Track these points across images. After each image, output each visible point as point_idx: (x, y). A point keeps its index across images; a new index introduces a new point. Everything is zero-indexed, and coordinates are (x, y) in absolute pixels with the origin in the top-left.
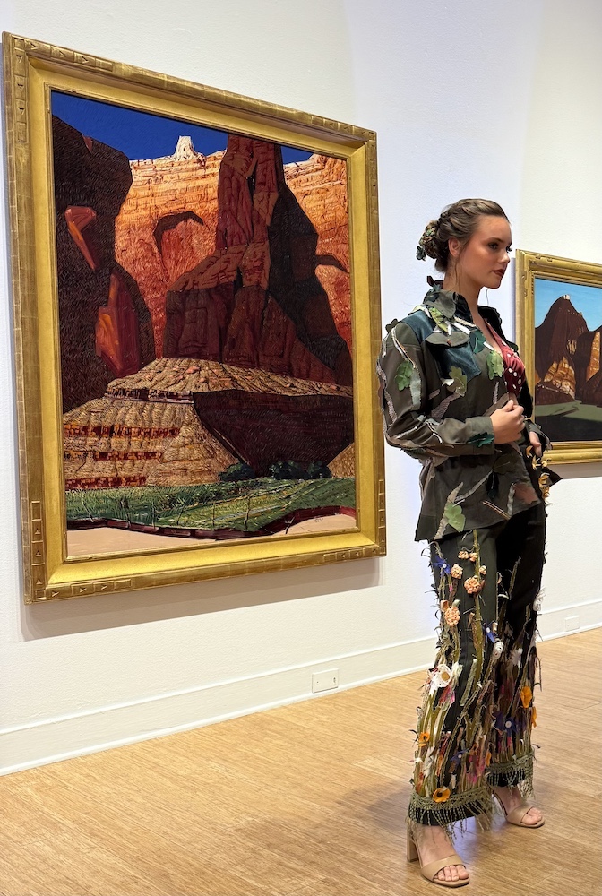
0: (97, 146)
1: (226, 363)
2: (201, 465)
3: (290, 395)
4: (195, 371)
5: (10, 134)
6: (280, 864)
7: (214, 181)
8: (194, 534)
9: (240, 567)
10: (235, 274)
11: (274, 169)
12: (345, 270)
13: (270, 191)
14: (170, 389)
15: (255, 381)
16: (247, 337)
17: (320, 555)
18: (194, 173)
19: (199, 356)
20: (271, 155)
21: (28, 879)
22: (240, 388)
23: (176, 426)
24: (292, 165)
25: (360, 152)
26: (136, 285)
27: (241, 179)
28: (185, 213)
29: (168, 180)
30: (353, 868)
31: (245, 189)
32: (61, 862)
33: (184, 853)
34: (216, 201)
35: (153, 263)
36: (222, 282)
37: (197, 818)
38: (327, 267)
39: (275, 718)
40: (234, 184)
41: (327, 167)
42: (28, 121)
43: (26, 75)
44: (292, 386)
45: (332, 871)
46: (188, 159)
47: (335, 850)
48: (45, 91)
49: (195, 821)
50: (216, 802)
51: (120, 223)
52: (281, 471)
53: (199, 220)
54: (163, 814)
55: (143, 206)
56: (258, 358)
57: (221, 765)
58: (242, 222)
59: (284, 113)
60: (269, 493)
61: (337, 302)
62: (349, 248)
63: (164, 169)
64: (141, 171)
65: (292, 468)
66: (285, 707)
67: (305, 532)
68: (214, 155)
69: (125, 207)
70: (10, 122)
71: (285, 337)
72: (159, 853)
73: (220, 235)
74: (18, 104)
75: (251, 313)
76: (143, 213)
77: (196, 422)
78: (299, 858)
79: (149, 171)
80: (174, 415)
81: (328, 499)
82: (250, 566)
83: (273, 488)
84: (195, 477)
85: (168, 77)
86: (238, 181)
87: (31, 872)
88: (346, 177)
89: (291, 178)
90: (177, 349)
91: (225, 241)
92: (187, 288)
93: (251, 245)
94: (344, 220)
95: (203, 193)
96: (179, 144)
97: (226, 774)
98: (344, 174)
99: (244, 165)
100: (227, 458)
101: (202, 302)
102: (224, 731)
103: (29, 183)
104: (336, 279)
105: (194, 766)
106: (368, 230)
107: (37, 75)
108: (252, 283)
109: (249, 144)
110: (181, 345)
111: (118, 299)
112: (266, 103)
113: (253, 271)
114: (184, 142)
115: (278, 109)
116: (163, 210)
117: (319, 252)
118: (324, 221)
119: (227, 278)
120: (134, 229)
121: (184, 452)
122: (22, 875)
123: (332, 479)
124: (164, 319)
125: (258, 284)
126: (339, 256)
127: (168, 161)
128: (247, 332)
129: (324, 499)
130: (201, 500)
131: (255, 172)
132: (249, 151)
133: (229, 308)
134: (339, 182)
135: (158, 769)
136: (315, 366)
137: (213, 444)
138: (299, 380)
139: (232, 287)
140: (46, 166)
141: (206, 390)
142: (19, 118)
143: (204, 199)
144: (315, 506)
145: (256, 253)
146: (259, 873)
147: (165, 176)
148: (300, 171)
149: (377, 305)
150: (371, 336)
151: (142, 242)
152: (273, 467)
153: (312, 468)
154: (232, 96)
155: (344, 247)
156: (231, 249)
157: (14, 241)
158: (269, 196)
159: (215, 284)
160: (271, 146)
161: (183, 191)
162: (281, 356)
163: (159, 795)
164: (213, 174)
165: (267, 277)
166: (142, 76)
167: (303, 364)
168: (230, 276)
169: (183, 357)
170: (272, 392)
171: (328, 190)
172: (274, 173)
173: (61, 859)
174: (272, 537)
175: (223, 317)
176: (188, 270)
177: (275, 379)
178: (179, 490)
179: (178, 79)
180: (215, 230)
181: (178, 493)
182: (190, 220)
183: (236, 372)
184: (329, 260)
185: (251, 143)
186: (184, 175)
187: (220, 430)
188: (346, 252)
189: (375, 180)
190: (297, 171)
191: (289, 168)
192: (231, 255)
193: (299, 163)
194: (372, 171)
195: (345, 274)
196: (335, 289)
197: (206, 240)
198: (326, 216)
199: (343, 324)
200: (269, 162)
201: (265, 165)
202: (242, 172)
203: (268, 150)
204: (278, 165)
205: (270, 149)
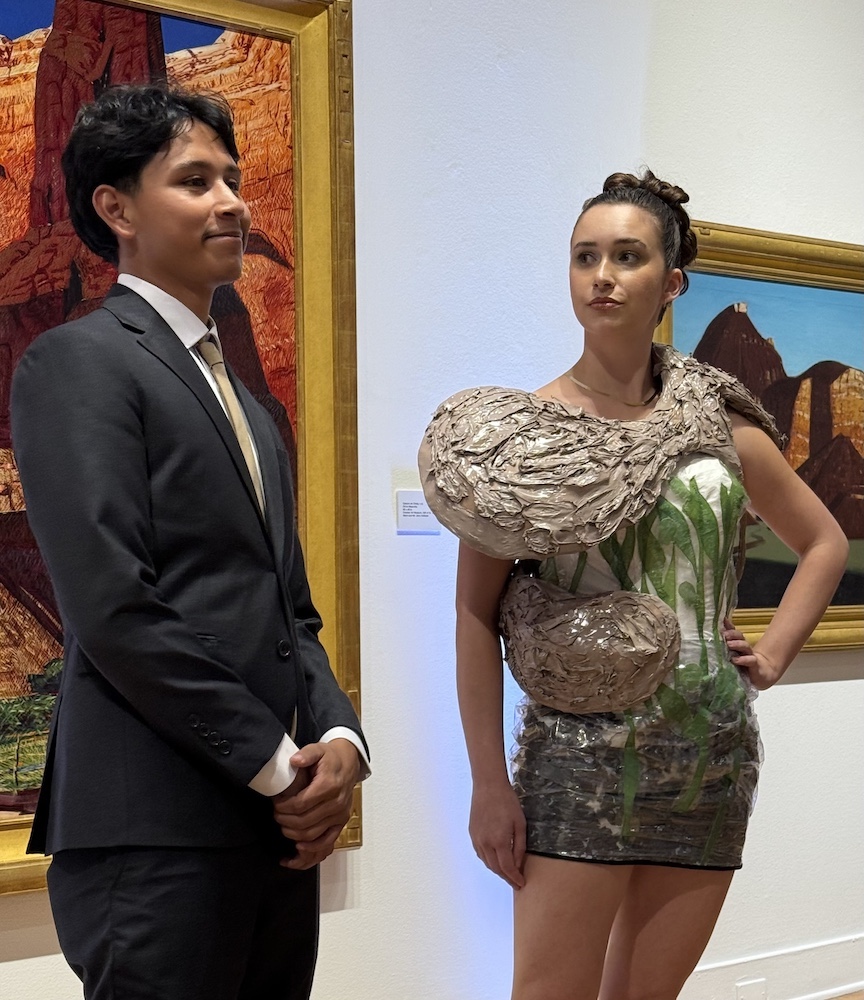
7: (28, 89)
10: (67, 275)
12: (285, 263)
24: (182, 55)
25: (316, 29)
27: (80, 84)
34: (31, 129)
36: (40, 292)
38: (250, 258)
41: (251, 55)
61: (268, 329)
62: (295, 219)
68: (28, 37)
86: (75, 89)
88: (290, 76)
89: (179, 79)
91: (48, 211)
94: (285, 164)
95: (5, 114)
98: (286, 70)
99: (87, 57)
100: (45, 647)
104: (267, 280)
106: (333, 182)
108: (99, 294)
109: (96, 14)
113: (101, 269)
119: (52, 283)
126: (274, 235)
132: (96, 28)
134: (277, 85)
137: (19, 619)
143: (6, 128)
150: (335, 397)
155: (285, 216)
159: (26, 297)
164: (26, 77)
168: (57, 280)
171: (252, 103)
184: (254, 243)
185: (101, 12)
187: (33, 589)
188: (289, 227)
189: (347, 81)
190: (193, 65)
191: (175, 59)
192: (58, 239)
193: (195, 51)
194: (342, 62)
195: (285, 270)
196: (265, 301)
197: (8, 209)
198: (249, 155)
199: (280, 372)
200: (136, 50)
201: (127, 56)
202: (81, 71)
203: (136, 24)
204: (154, 57)
205: (140, 24)
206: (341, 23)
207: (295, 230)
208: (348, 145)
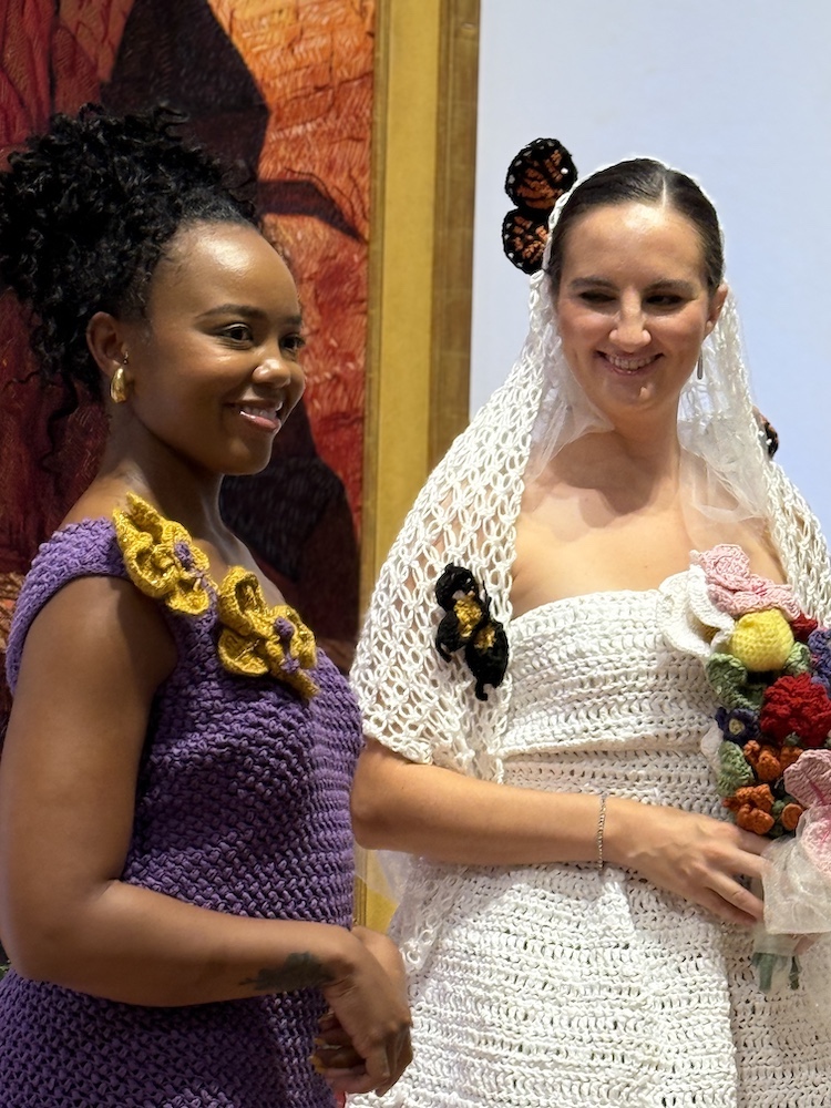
12: (352, 232)
38: (293, 222)
58: (19, 72)
61: (319, 345)
62: (373, 158)
94: (360, 62)
104: (323, 262)
106: (442, 93)
117: (268, 169)
118: (291, 63)
126: (336, 184)
149: (455, 355)
155: (357, 152)
184: (304, 198)
188: (362, 171)
195: (353, 245)
196: (317, 297)
198: (300, 49)
199: (337, 420)
207: (373, 176)
208: (468, 30)
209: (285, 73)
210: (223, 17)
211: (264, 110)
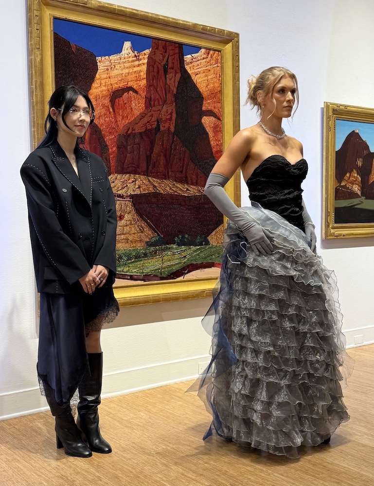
0: (78, 49)
1: (150, 176)
2: (136, 237)
3: (186, 195)
4: (133, 182)
5: (31, 44)
6: (183, 474)
7: (144, 68)
8: (132, 278)
9: (157, 298)
10: (156, 123)
11: (178, 59)
12: (219, 119)
13: (176, 73)
14: (119, 192)
15: (166, 187)
16: (162, 161)
17: (203, 292)
18: (133, 63)
19: (135, 172)
20: (177, 51)
21: (41, 474)
22: (158, 191)
23: (123, 214)
24: (189, 56)
25: (229, 47)
26: (100, 131)
27: (159, 66)
28: (127, 87)
29: (118, 68)
30: (226, 479)
31: (162, 72)
32: (59, 466)
33: (127, 465)
34: (145, 79)
35: (109, 118)
36: (148, 128)
37: (134, 445)
38: (209, 117)
39: (177, 389)
40: (156, 70)
41: (209, 56)
42: (41, 37)
43: (40, 10)
44: (187, 190)
45: (213, 481)
46: (130, 55)
47: (215, 468)
48: (50, 19)
49: (133, 447)
50: (145, 436)
51: (91, 95)
52: (180, 241)
53: (136, 92)
54: (114, 442)
55: (104, 84)
56: (168, 173)
57: (147, 415)
58: (160, 92)
59: (185, 25)
60: (174, 254)
61: (214, 139)
62: (222, 105)
63: (116, 62)
64: (103, 63)
65: (187, 239)
66: (183, 383)
67: (195, 278)
68: (144, 52)
69: (94, 85)
70: (31, 37)
71: (184, 160)
72: (113, 464)
73: (148, 101)
74: (35, 27)
75: (165, 146)
76: (104, 88)
77: (133, 212)
78: (194, 472)
79: (108, 63)
80: (121, 208)
81: (208, 258)
82: (163, 297)
83: (176, 251)
84: (132, 244)
85: (118, 6)
86: (158, 68)
87: (43, 471)
88: (221, 62)
89: (188, 64)
90: (123, 168)
91: (150, 104)
92: (129, 132)
93: (165, 106)
94: (219, 88)
95: (138, 75)
96: (124, 46)
97: (150, 420)
98: (220, 60)
99: (161, 57)
100: (150, 233)
101: (137, 140)
102: (148, 395)
103: (42, 73)
104: (214, 124)
105: (132, 415)
106: (233, 94)
107: (46, 9)
108: (165, 129)
109: (164, 45)
110: (125, 166)
111: (90, 139)
112: (174, 19)
113: (166, 121)
114: (127, 45)
115: (181, 22)
116: (115, 86)
117: (204, 108)
118: (207, 89)
119: (151, 125)
120: (99, 98)
121: (127, 229)
122: (37, 472)
123: (210, 246)
124: (116, 151)
125: (169, 128)
126: (216, 111)
127: (118, 57)
128: (162, 158)
129: (206, 258)
130: (136, 257)
131: (167, 61)
132: (164, 49)
133: (152, 144)
134: (217, 65)
135: (111, 415)
136: (201, 177)
137: (143, 225)
138: (191, 186)
139: (154, 131)
140: (50, 62)
141: (139, 193)
142: (36, 35)
143: (138, 79)
144: (200, 262)
145: (168, 110)
146: (171, 479)
147: (116, 66)
148: (194, 60)
151: (104, 106)
152: (176, 239)
153: (198, 240)
154: (154, 16)
155: (219, 105)
156: (154, 109)
157: (33, 107)
158: (175, 75)
159: (144, 130)
160: (177, 45)
161: (126, 75)
162: (182, 172)
163: (112, 431)
164: (144, 64)
165: (174, 125)
166: (103, 7)
167: (194, 177)
168: (152, 125)
169: (126, 173)
170: (176, 193)
171: (210, 71)
172: (178, 61)
173: (58, 464)
174: (175, 280)
175: (149, 149)
176: (130, 121)
177: (178, 186)
178: (124, 252)
179: (124, 7)
180: (144, 97)
181: (123, 254)
182: (131, 92)
183: (156, 182)
184: (210, 113)
185: (165, 44)
186: (127, 65)
187: (147, 216)
188: (220, 108)
189: (238, 63)
190: (192, 60)
191: (187, 58)
192: (153, 112)
193: (193, 55)
194: (236, 57)
195: (219, 121)
196: (213, 130)
197: (139, 104)
198: (208, 87)
199: (217, 152)
200: (175, 55)
201: (173, 57)
202: (160, 62)
203: (176, 47)
204: (181, 57)
205: (177, 47)
206: (236, 46)
207: (222, 109)
208: (238, 82)
209: (206, 91)
210: (195, 81)
211: (203, 97)
